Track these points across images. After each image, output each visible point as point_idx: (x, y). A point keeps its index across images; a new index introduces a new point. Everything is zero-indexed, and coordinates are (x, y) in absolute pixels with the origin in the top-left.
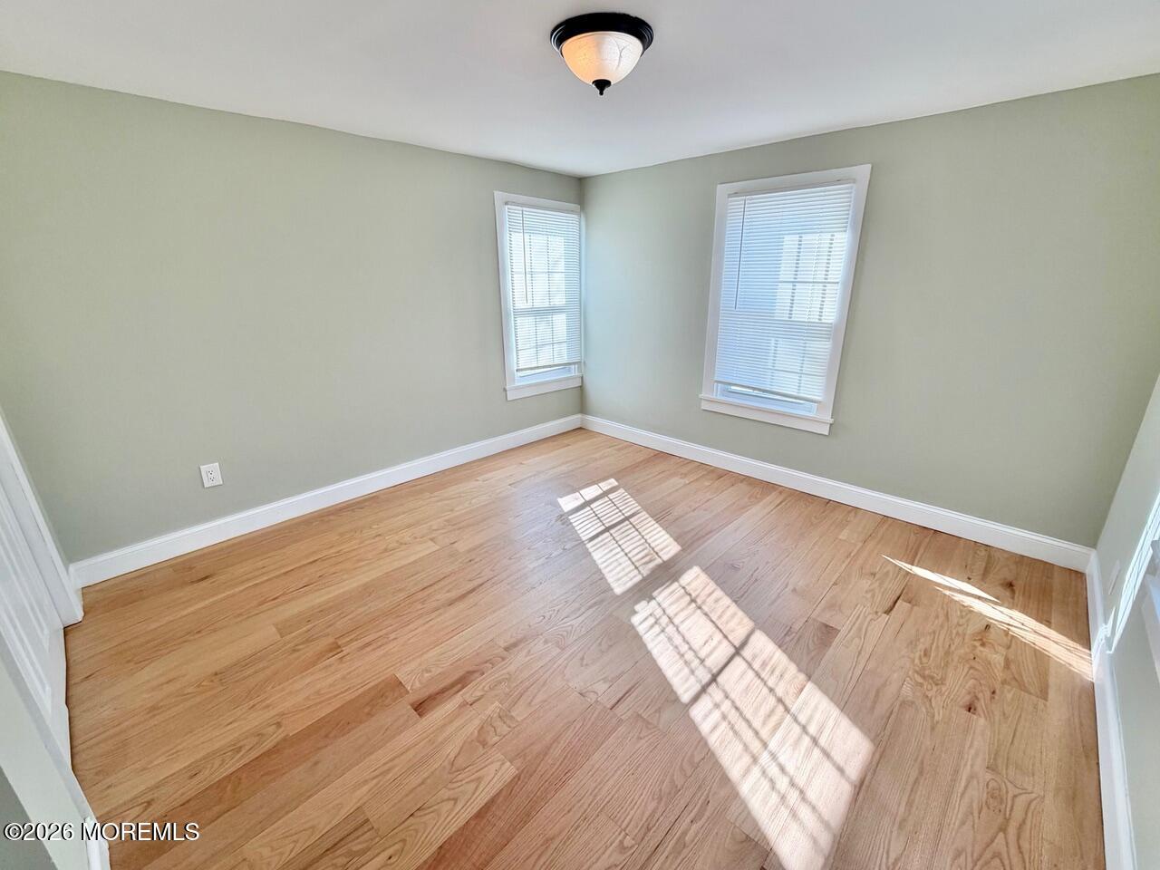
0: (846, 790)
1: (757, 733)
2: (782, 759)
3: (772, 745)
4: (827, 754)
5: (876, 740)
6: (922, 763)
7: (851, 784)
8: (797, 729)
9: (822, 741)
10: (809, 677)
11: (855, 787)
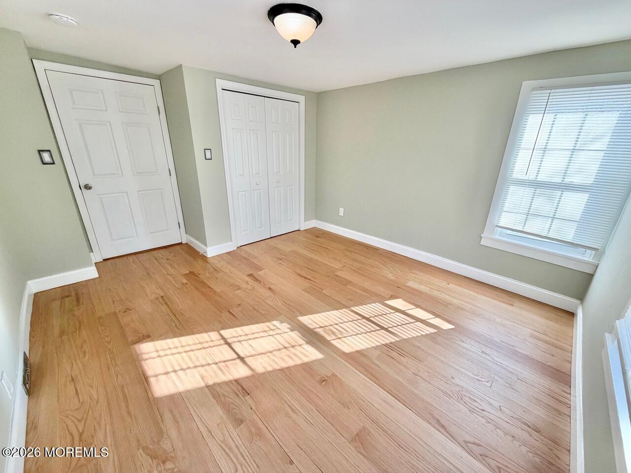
0: (149, 372)
1: (192, 351)
2: (177, 356)
3: (184, 355)
4: (167, 373)
5: (157, 400)
6: (131, 417)
7: (150, 377)
8: (185, 367)
9: (172, 374)
10: (207, 387)
11: (147, 377)
